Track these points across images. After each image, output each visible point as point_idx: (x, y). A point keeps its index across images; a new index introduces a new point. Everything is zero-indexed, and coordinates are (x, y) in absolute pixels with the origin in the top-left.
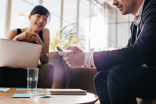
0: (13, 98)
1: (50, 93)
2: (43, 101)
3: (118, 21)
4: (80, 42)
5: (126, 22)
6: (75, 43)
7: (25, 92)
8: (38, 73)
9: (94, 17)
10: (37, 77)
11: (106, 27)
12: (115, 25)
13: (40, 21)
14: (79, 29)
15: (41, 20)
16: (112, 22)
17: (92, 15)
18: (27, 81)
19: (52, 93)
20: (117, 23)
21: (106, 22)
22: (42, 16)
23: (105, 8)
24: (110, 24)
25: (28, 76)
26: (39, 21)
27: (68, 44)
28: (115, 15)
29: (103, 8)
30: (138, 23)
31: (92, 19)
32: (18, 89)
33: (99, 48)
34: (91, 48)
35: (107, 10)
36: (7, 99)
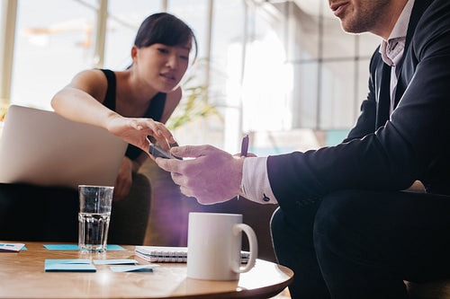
0: (47, 271)
1: (149, 259)
2: (138, 280)
3: (325, 56)
4: (216, 113)
5: (346, 59)
6: (203, 115)
7: (74, 255)
8: (111, 201)
9: (256, 42)
10: (107, 210)
11: (290, 70)
12: (315, 66)
13: (169, 67)
14: (213, 74)
15: (171, 62)
16: (307, 56)
17: (248, 36)
18: (78, 222)
19: (155, 259)
20: (320, 61)
21: (291, 57)
22: (174, 50)
23: (287, 15)
24: (300, 62)
25: (82, 207)
26: (167, 65)
27: (182, 118)
28: (316, 37)
29: (281, 17)
30: (395, 60)
31: (249, 46)
32: (50, 247)
33: (269, 132)
34: (246, 130)
35: (292, 22)
36: (30, 276)
